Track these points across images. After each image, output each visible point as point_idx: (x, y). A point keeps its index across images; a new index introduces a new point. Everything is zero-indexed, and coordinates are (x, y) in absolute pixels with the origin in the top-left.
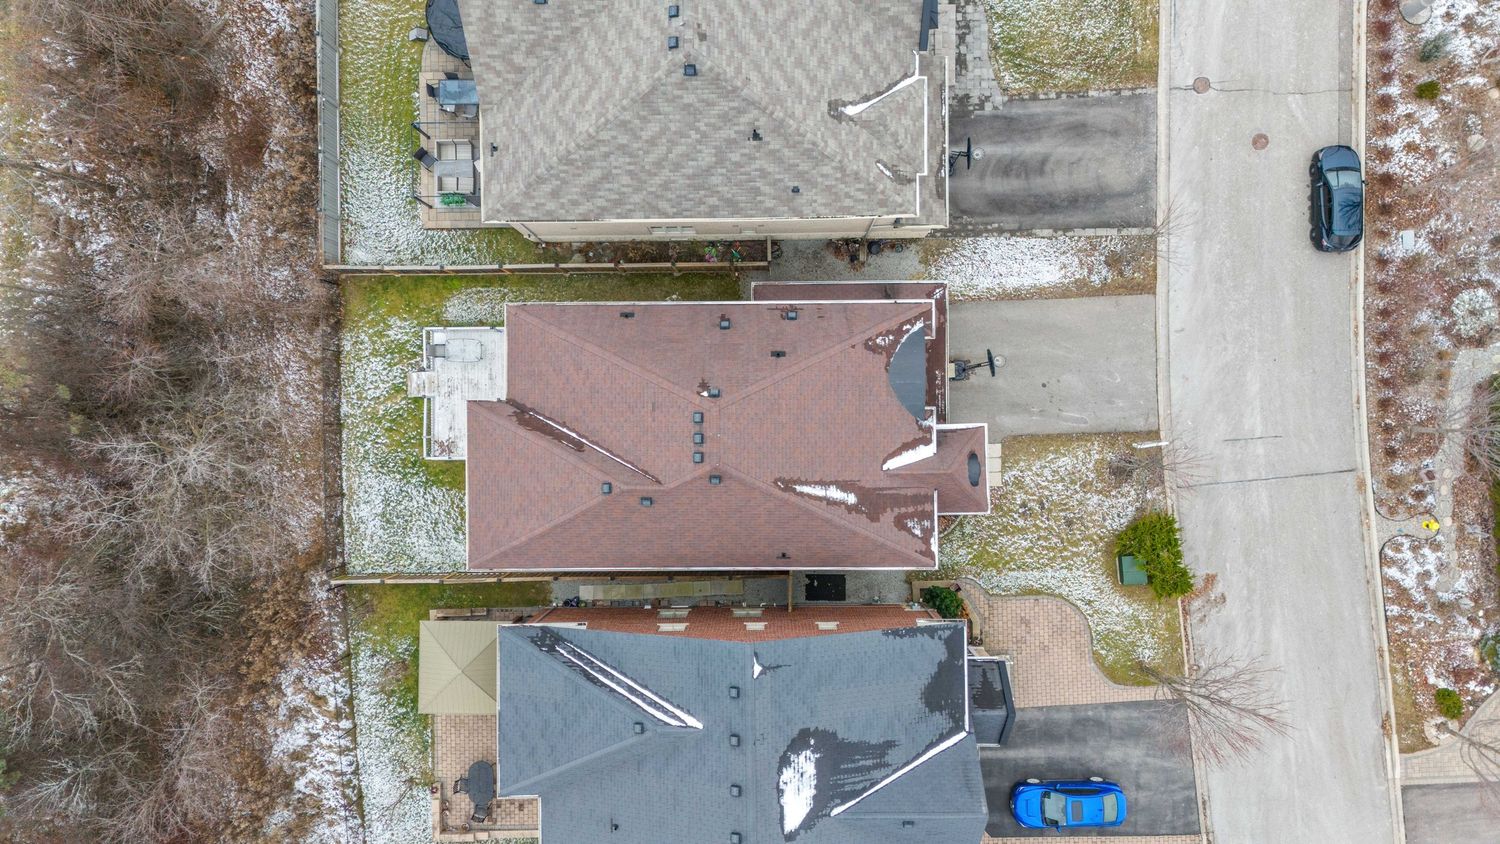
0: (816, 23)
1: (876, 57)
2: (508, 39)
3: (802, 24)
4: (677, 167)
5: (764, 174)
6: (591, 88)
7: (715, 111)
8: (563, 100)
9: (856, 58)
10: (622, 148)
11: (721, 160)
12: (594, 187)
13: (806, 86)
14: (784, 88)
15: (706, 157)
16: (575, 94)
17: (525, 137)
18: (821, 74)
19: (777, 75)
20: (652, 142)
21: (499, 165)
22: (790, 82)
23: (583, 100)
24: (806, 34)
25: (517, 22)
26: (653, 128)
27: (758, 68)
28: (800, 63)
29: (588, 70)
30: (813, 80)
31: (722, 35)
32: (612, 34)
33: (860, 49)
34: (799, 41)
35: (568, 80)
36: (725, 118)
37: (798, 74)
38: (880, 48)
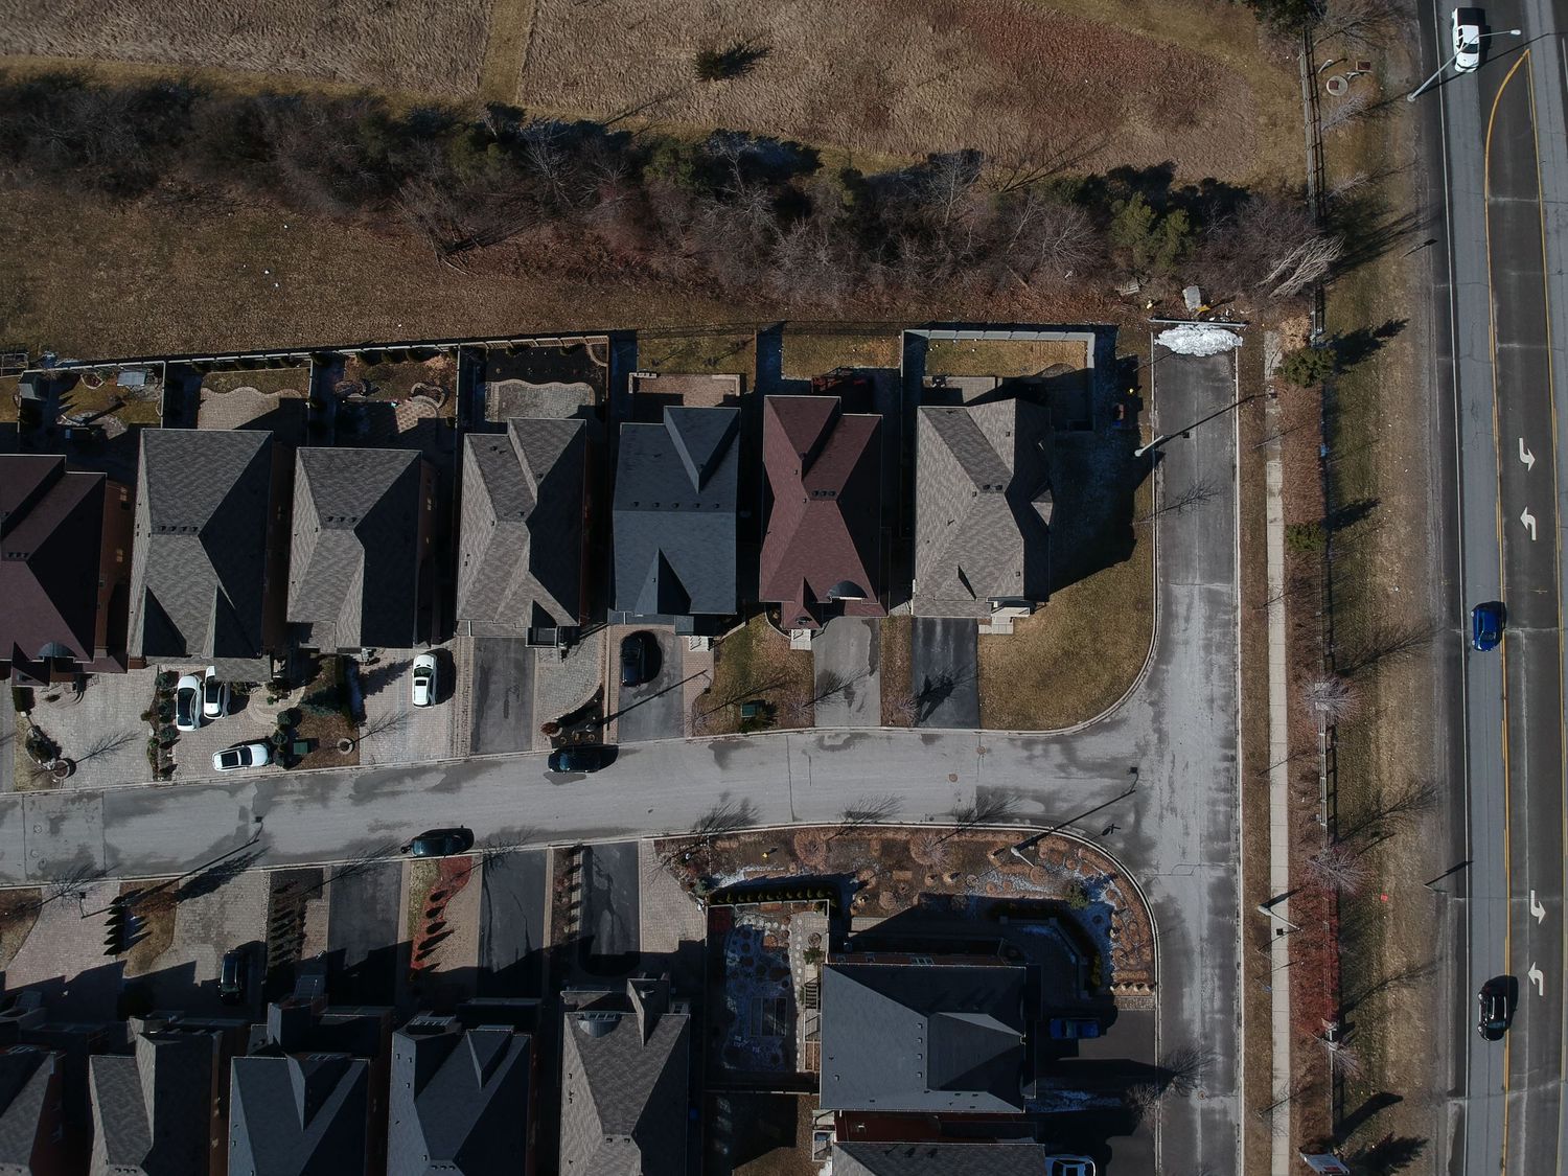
0: (997, 550)
1: (985, 578)
2: (993, 420)
3: (996, 544)
4: (938, 490)
5: (935, 527)
6: (970, 454)
7: (959, 506)
8: (967, 443)
9: (983, 568)
10: (946, 466)
11: (940, 509)
12: (932, 455)
13: (970, 545)
14: (968, 535)
15: (942, 502)
16: (969, 448)
17: (953, 426)
18: (975, 552)
19: (974, 532)
20: (948, 480)
21: (943, 414)
22: (971, 538)
23: (966, 451)
24: (992, 545)
25: (999, 424)
26: (954, 480)
27: (976, 523)
28: (979, 542)
29: (978, 454)
30: (972, 548)
31: (989, 508)
32: (993, 464)
33: (987, 570)
34: (989, 542)
35: (975, 445)
36: (957, 509)
37: (975, 541)
38: (988, 579)
